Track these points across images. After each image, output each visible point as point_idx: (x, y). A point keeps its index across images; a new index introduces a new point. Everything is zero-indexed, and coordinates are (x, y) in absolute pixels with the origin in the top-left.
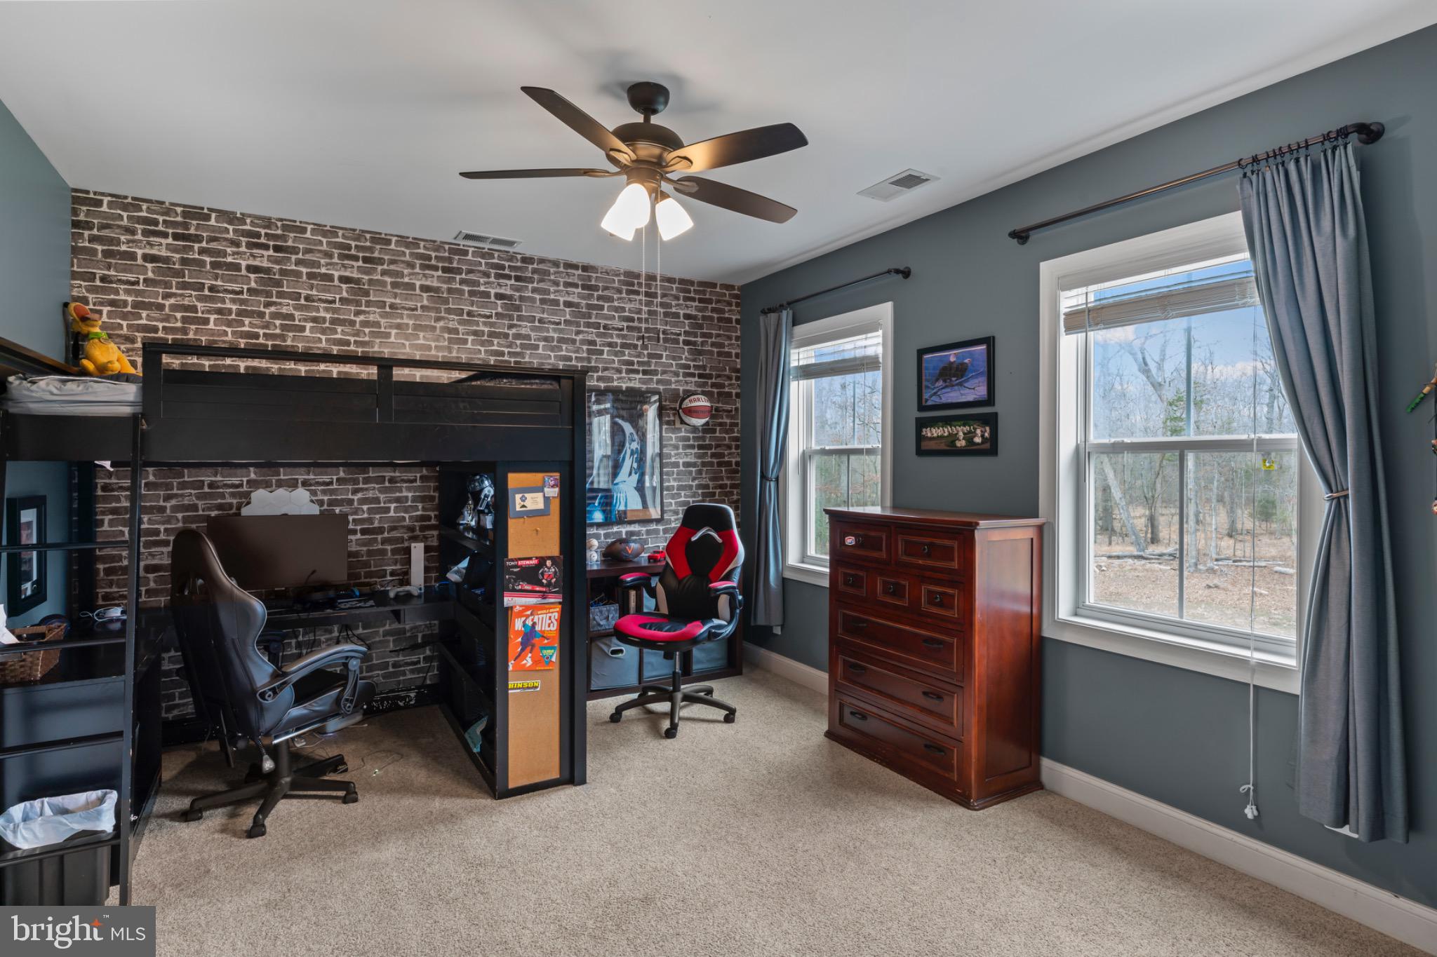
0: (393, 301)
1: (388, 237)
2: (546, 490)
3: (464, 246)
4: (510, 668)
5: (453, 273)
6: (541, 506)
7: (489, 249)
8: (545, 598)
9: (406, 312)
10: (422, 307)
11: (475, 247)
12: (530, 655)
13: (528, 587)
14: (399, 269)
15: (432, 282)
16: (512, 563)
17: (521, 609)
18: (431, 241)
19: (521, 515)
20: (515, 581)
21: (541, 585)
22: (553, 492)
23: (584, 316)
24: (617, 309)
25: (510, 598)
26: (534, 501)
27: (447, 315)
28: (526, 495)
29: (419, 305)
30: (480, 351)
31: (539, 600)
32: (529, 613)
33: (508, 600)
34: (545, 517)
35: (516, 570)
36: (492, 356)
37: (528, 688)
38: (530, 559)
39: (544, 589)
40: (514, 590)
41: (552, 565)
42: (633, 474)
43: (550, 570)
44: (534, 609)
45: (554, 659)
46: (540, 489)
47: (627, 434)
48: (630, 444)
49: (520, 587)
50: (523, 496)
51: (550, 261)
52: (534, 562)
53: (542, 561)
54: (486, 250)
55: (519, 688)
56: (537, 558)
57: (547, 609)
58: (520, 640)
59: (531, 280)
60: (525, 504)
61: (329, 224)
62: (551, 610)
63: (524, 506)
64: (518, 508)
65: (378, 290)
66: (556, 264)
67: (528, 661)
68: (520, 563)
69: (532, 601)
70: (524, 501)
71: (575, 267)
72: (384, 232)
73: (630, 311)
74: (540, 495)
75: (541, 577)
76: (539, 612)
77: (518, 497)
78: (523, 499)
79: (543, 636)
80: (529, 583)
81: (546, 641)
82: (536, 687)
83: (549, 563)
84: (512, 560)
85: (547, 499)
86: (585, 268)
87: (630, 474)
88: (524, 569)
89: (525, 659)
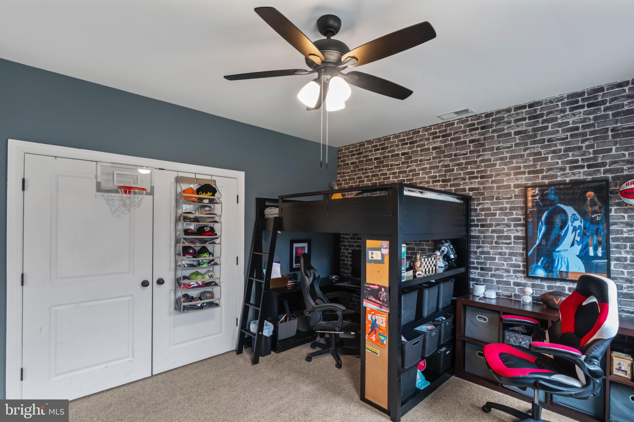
0: (421, 158)
1: (419, 130)
2: (382, 250)
3: (452, 121)
4: (366, 338)
5: (447, 137)
6: (380, 258)
7: (466, 118)
8: (381, 308)
9: (426, 162)
10: (433, 158)
11: (458, 119)
12: (374, 335)
13: (374, 300)
14: (423, 143)
15: (437, 144)
16: (368, 285)
17: (370, 309)
18: (437, 124)
19: (371, 261)
20: (369, 295)
21: (380, 300)
22: (386, 251)
23: (530, 137)
24: (560, 125)
25: (366, 303)
26: (376, 255)
27: (444, 159)
28: (374, 252)
29: (431, 157)
30: (461, 173)
31: (378, 308)
32: (373, 313)
33: (366, 304)
34: (382, 264)
35: (369, 289)
36: (467, 175)
37: (373, 352)
38: (374, 285)
39: (381, 303)
40: (368, 299)
41: (385, 291)
42: (576, 245)
43: (384, 294)
44: (376, 312)
45: (385, 343)
46: (379, 249)
47: (570, 215)
48: (572, 222)
49: (370, 299)
50: (372, 252)
51: (504, 110)
52: (377, 287)
53: (380, 287)
54: (464, 119)
55: (370, 350)
56: (378, 285)
57: (381, 314)
58: (370, 325)
59: (491, 126)
60: (373, 256)
61: (398, 133)
62: (383, 316)
63: (372, 257)
64: (370, 258)
65: (415, 155)
66: (508, 110)
67: (374, 338)
68: (371, 286)
69: (375, 307)
70: (372, 255)
71: (524, 107)
72: (417, 128)
73: (574, 122)
74: (379, 252)
75: (380, 296)
76: (378, 314)
77: (370, 252)
78: (372, 254)
79: (379, 328)
80: (374, 298)
81: (381, 331)
82: (377, 354)
83: (383, 289)
84: (367, 284)
85: (382, 255)
86: (531, 105)
87: (573, 245)
88: (373, 290)
89: (372, 336)
